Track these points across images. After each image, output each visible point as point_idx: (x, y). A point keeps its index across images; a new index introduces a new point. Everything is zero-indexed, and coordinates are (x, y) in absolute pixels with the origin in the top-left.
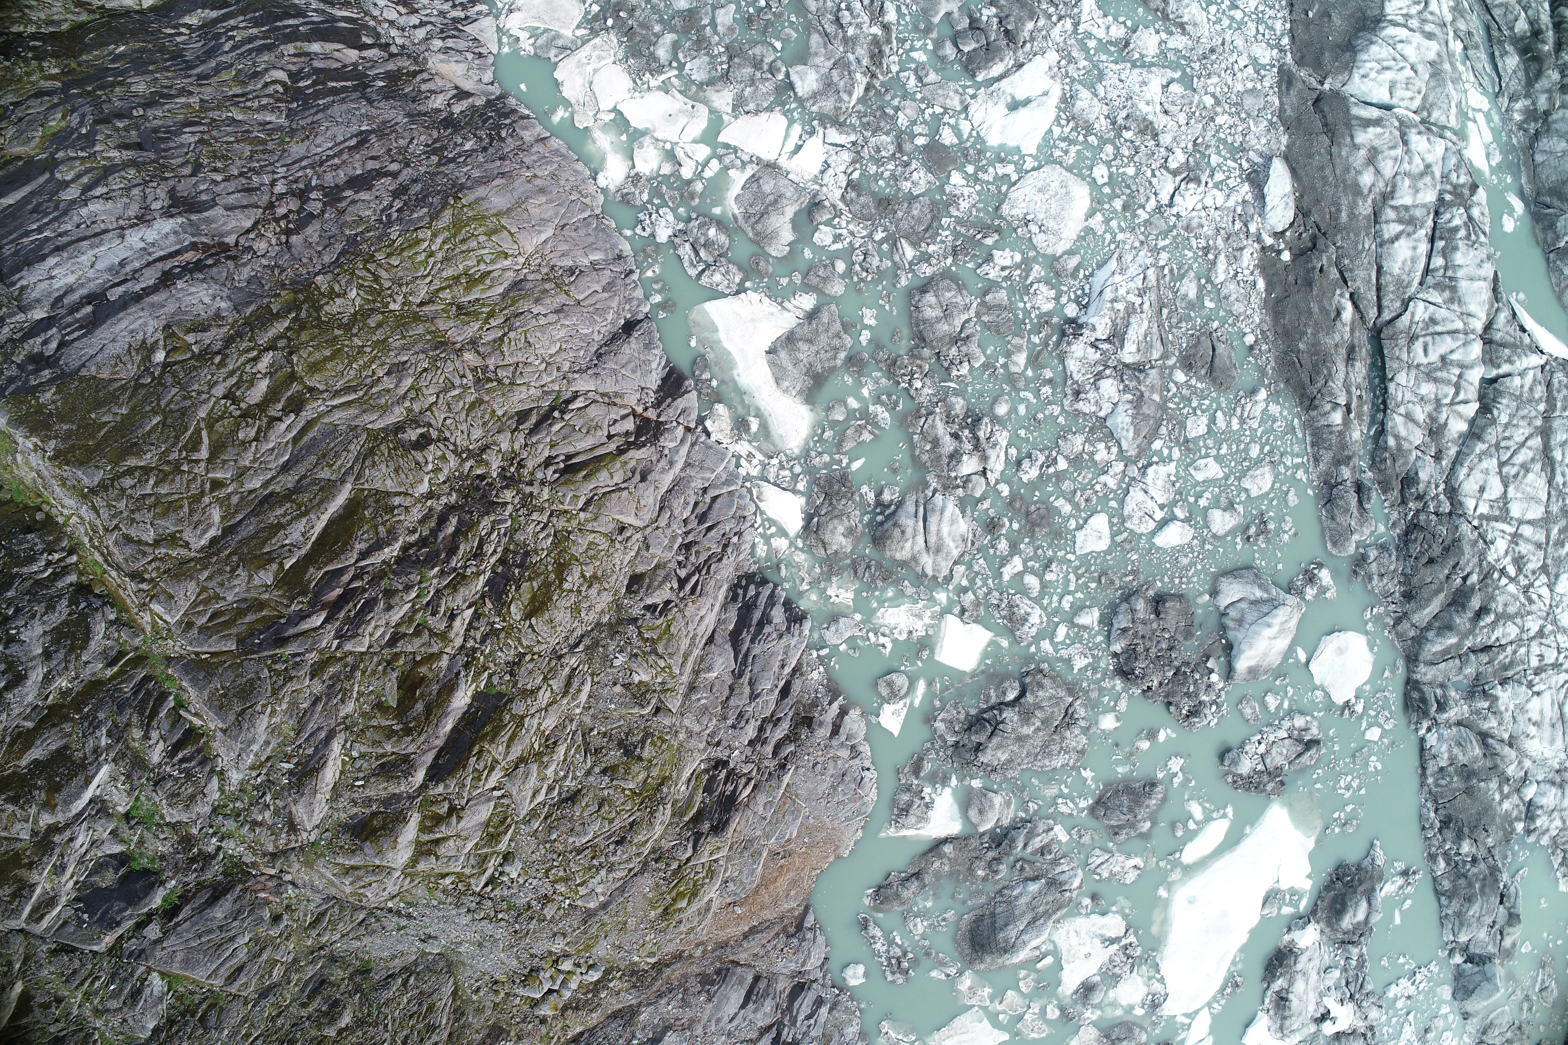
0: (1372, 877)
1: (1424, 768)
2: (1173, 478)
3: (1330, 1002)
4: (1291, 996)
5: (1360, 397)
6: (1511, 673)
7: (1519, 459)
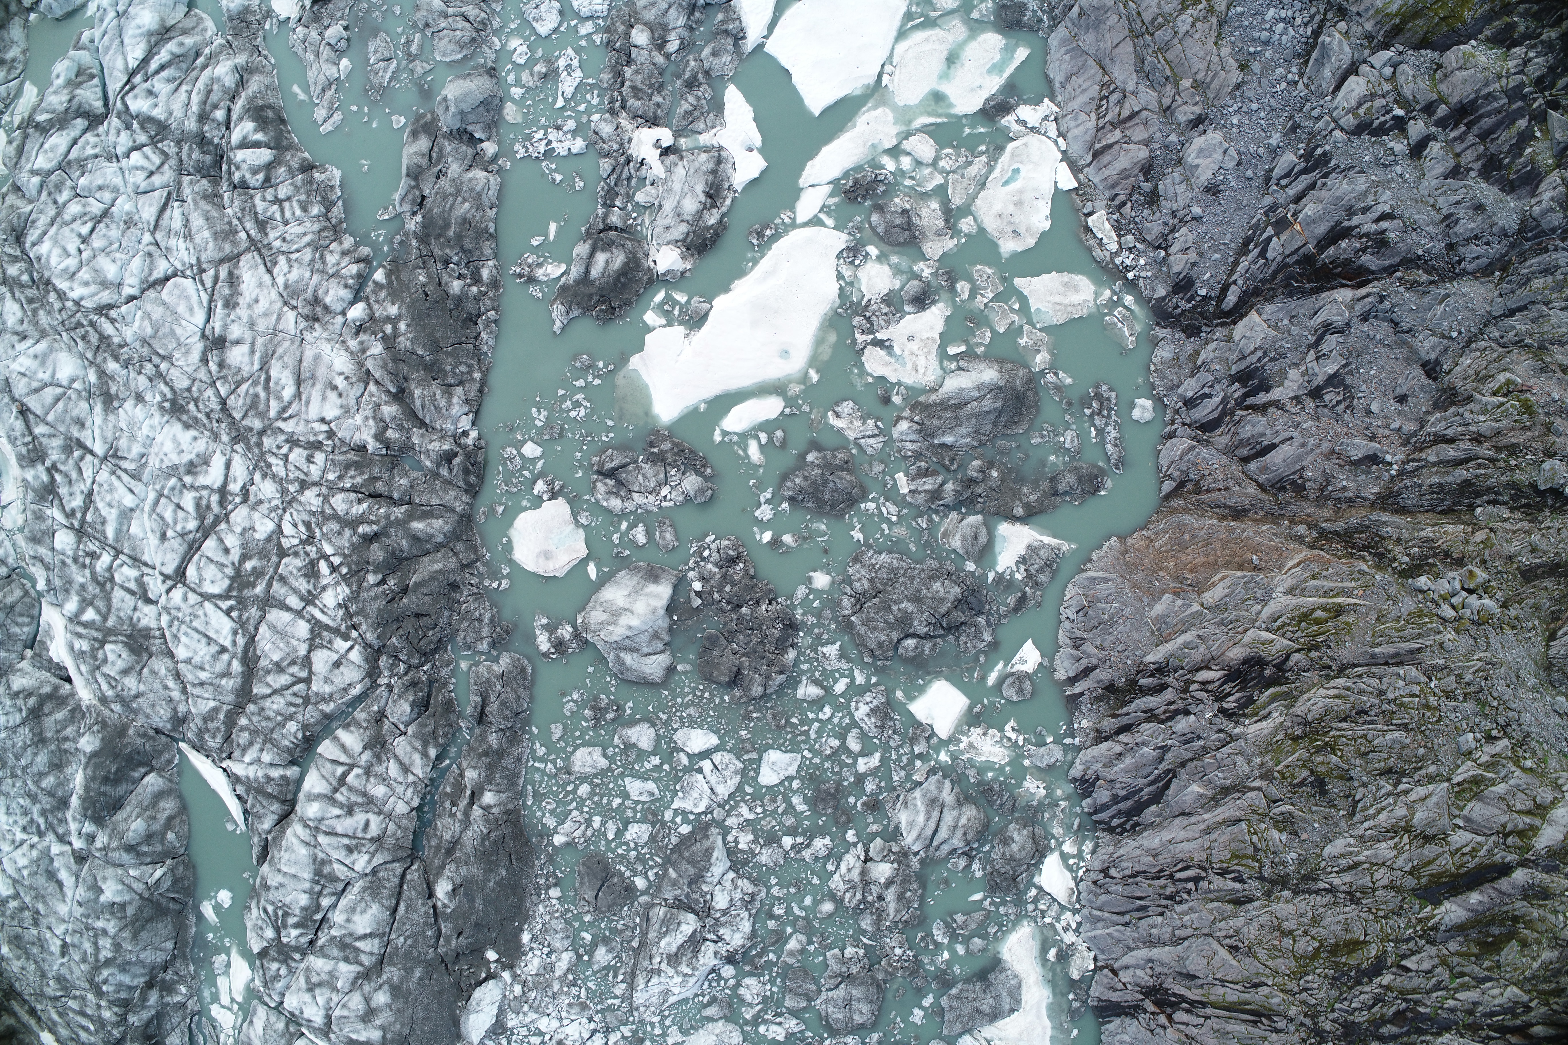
0: (576, 295)
1: (481, 391)
2: (680, 794)
3: (657, 168)
4: (702, 198)
5: (453, 804)
6: (351, 456)
7: (283, 680)
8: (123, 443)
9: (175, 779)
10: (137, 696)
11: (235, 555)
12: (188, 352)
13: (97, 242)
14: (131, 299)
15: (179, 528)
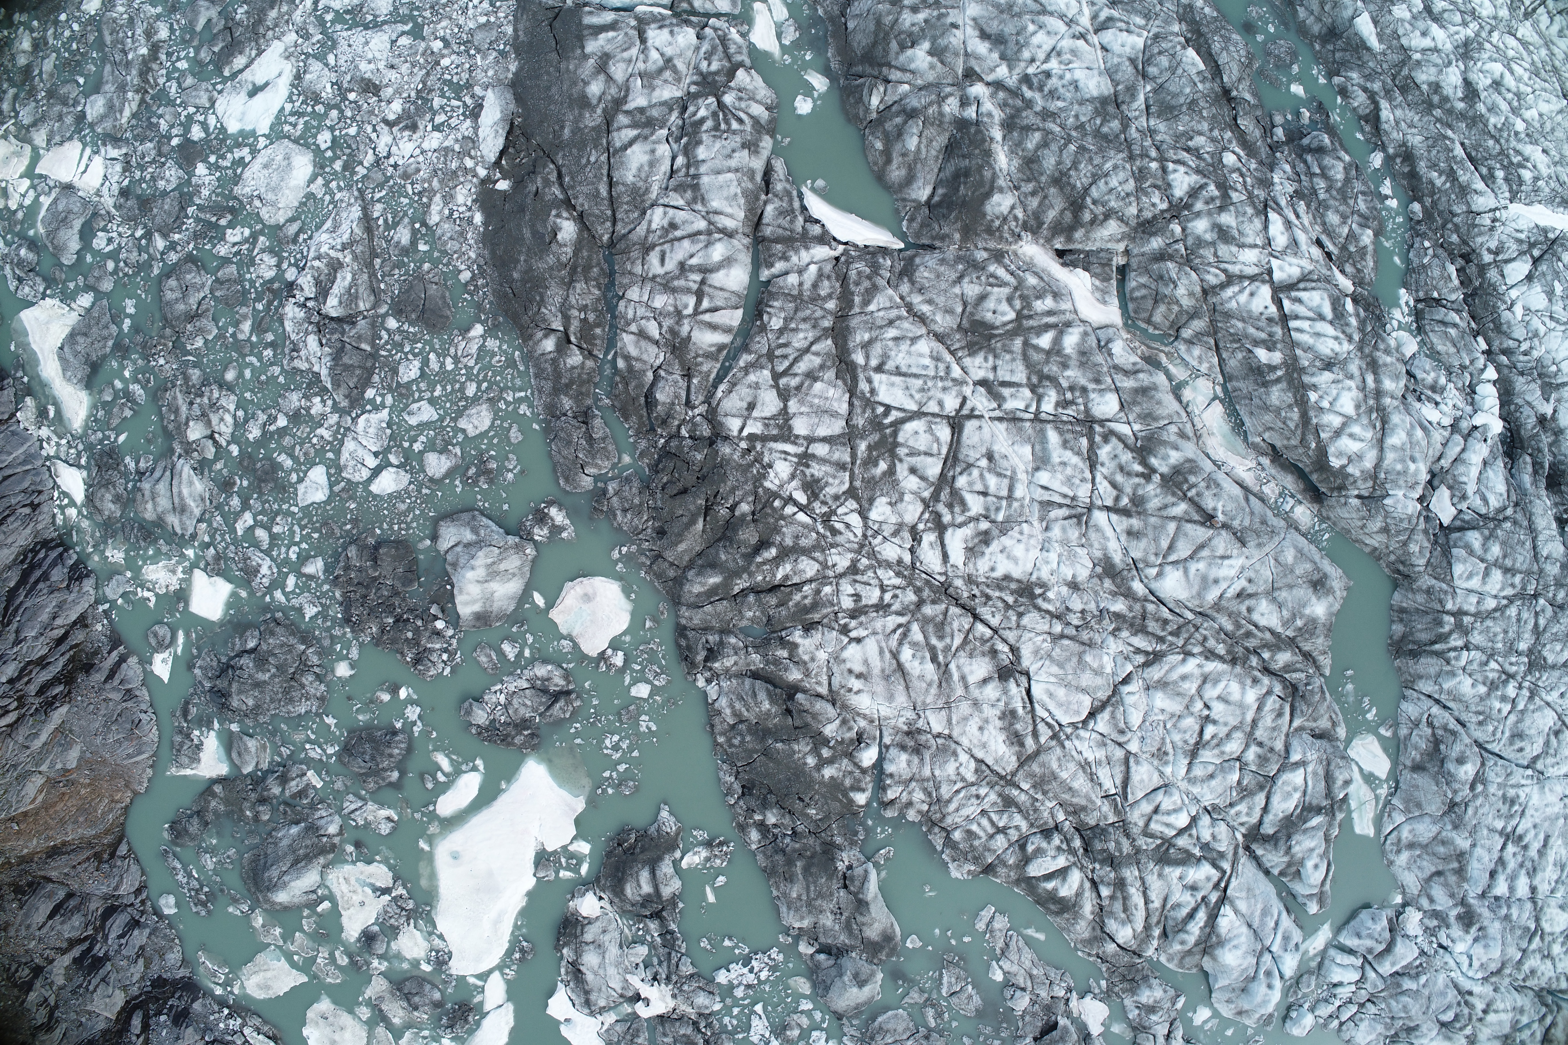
0: (657, 847)
1: (712, 726)
2: (385, 425)
3: (638, 981)
4: (584, 969)
5: (585, 320)
6: (816, 617)
7: (802, 367)
8: (1074, 534)
9: (900, 204)
10: (960, 278)
11: (902, 470)
12: (1036, 652)
13: (1190, 723)
14: (1126, 681)
15: (975, 472)
